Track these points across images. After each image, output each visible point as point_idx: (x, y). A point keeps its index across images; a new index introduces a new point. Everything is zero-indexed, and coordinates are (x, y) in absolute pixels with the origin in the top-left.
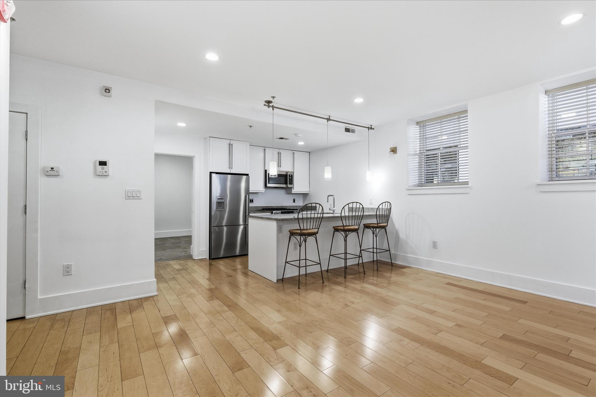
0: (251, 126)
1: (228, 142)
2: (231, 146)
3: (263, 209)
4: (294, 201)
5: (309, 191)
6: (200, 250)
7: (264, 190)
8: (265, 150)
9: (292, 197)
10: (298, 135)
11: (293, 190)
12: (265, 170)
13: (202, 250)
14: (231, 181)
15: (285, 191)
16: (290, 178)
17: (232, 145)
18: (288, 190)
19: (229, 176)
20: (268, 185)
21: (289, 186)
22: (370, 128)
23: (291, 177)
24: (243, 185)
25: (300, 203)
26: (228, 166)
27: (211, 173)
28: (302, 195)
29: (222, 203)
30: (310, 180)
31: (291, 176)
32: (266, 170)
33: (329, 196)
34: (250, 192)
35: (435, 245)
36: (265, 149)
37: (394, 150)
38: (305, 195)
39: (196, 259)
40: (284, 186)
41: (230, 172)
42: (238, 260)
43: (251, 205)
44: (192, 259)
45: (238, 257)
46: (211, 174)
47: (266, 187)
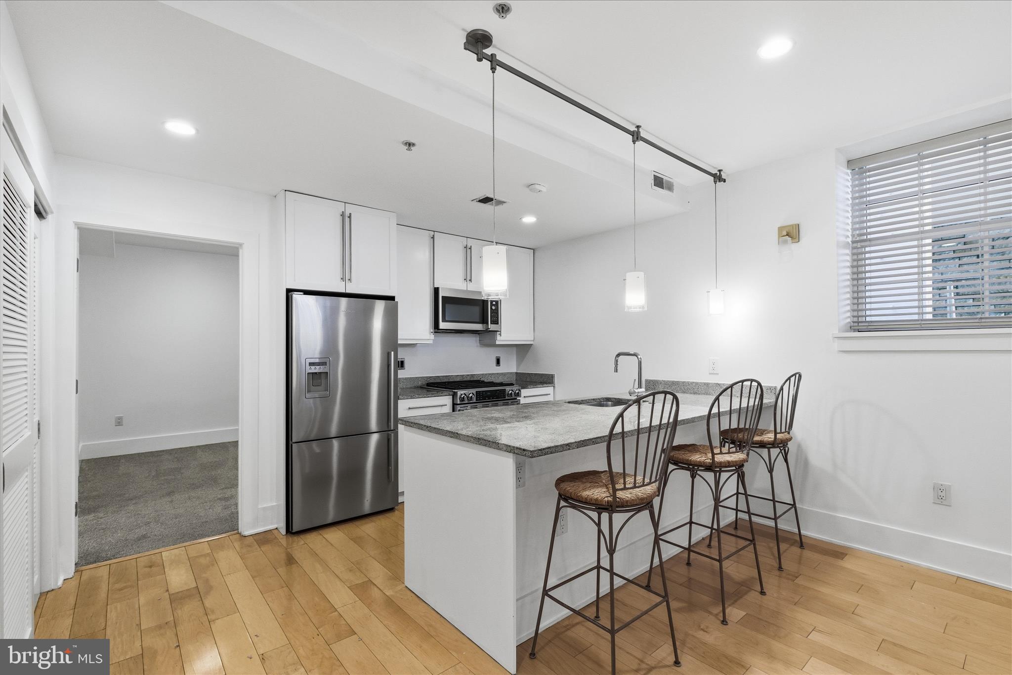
0: (410, 145)
1: (340, 207)
2: (347, 220)
3: (429, 385)
4: (498, 362)
5: (533, 339)
6: (260, 507)
7: (432, 336)
8: (433, 238)
9: (492, 353)
10: (537, 187)
11: (498, 337)
12: (435, 288)
13: (265, 506)
14: (348, 315)
15: (478, 338)
16: (494, 308)
17: (350, 217)
18: (486, 337)
19: (344, 301)
20: (443, 325)
21: (492, 327)
22: (718, 178)
23: (494, 305)
24: (377, 325)
25: (510, 367)
26: (339, 275)
27: (289, 291)
28: (515, 349)
29: (323, 376)
30: (536, 315)
31: (494, 303)
32: (438, 288)
33: (619, 355)
34: (399, 343)
35: (941, 496)
36: (433, 235)
37: (791, 234)
38: (522, 350)
39: (246, 533)
40: (478, 327)
41: (344, 291)
42: (369, 528)
43: (402, 374)
44: (238, 533)
45: (367, 520)
46: (290, 294)
47: (436, 331)
